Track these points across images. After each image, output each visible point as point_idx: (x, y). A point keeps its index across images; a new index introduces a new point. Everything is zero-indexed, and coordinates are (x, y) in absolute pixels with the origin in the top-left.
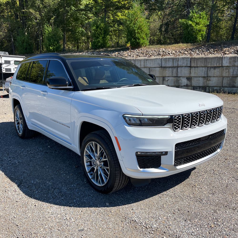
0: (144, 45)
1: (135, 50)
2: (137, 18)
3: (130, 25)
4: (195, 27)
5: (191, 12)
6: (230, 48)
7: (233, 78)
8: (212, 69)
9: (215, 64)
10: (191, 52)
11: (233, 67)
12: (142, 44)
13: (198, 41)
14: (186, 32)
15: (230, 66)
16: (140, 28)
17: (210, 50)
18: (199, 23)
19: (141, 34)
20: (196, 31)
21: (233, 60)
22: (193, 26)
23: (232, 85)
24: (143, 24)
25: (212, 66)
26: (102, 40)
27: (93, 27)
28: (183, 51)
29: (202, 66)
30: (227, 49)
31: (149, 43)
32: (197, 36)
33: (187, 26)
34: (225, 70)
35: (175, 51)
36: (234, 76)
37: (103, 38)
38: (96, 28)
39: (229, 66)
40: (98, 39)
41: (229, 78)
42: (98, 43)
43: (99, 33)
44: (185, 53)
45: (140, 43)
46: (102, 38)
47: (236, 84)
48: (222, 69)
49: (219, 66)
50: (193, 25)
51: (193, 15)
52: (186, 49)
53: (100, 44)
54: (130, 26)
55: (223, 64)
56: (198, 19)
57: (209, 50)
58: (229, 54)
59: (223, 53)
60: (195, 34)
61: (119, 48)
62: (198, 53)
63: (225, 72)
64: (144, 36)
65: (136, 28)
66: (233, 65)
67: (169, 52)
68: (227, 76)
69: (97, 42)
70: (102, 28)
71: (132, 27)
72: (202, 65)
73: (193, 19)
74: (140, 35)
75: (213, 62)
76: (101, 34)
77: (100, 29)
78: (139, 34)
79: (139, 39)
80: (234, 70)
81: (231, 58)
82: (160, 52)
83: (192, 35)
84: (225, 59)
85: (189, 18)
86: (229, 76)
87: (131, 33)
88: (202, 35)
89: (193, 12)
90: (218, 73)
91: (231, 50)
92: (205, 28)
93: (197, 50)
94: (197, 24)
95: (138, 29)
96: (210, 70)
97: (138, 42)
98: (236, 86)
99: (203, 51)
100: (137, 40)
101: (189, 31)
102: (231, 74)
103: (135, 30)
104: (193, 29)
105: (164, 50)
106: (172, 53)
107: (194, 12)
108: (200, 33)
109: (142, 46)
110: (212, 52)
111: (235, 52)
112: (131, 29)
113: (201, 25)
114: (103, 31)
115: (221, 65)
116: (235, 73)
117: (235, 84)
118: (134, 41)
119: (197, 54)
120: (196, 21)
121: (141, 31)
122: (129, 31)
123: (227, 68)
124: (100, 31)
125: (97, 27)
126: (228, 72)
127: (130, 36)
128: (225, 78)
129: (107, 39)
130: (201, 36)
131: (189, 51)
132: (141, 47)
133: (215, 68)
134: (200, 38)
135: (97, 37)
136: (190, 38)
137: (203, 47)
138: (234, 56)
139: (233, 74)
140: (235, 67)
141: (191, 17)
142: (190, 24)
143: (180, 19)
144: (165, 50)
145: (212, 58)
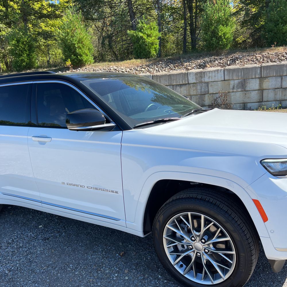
0: (88, 63)
1: (78, 70)
2: (74, 29)
3: (66, 38)
4: (147, 40)
5: (140, 22)
6: (191, 63)
7: (202, 96)
8: (178, 87)
9: (181, 82)
10: (149, 69)
11: (201, 84)
12: (86, 61)
13: (152, 56)
14: (138, 46)
15: (197, 83)
16: (80, 41)
17: (170, 65)
18: (150, 34)
19: (83, 49)
20: (149, 44)
21: (199, 75)
22: (144, 39)
23: (202, 104)
24: (84, 37)
25: (177, 84)
26: (28, 58)
27: (12, 41)
28: (138, 68)
29: (167, 85)
30: (188, 63)
31: (94, 60)
32: (151, 49)
33: (138, 39)
34: (192, 87)
35: (129, 69)
36: (202, 93)
37: (28, 55)
38: (16, 42)
39: (195, 83)
40: (22, 57)
41: (197, 97)
42: (22, 63)
43: (21, 49)
44: (142, 71)
45: (82, 60)
46: (26, 56)
47: (206, 102)
48: (189, 86)
49: (185, 83)
50: (145, 37)
51: (143, 25)
52: (142, 65)
53: (25, 63)
54: (67, 40)
55: (189, 81)
56: (149, 30)
57: (168, 66)
58: (192, 69)
59: (185, 69)
60: (148, 48)
61: (54, 69)
62: (157, 69)
63: (192, 90)
64: (87, 51)
65: (76, 41)
66: (200, 82)
67: (123, 71)
68: (195, 94)
69: (21, 61)
70: (25, 43)
71: (70, 40)
72: (166, 83)
73: (144, 30)
74: (82, 51)
75: (178, 80)
76: (25, 50)
77: (23, 43)
78: (80, 48)
79: (81, 56)
80: (201, 87)
81: (196, 74)
82: (111, 70)
83: (145, 49)
84: (191, 75)
85: (138, 29)
86: (197, 94)
87: (69, 48)
88: (155, 48)
89: (142, 23)
90: (185, 91)
91: (193, 65)
92: (157, 40)
93: (156, 66)
94: (148, 36)
95: (79, 42)
96: (176, 88)
97: (80, 60)
98: (205, 105)
99: (162, 67)
100: (79, 57)
101: (141, 44)
102: (199, 91)
103: (75, 44)
104: (145, 42)
105: (115, 68)
106: (126, 71)
107: (144, 22)
108: (153, 47)
109: (86, 64)
110: (173, 68)
111: (197, 67)
112: (69, 43)
113: (153, 38)
114: (27, 46)
115: (187, 82)
116: (203, 90)
117: (204, 103)
118: (75, 58)
119: (157, 71)
120: (147, 33)
121: (82, 46)
122: (66, 46)
123: (194, 85)
124: (22, 47)
125: (18, 41)
126: (195, 90)
127: (68, 52)
128: (193, 96)
129: (34, 56)
130: (154, 51)
131: (146, 68)
132: (84, 66)
133: (181, 85)
134: (153, 52)
135: (20, 54)
136: (142, 52)
137: (161, 62)
138: (199, 71)
139: (201, 92)
140: (202, 83)
141: (139, 28)
142: (140, 36)
143: (128, 30)
144: (117, 68)
145: (177, 75)
